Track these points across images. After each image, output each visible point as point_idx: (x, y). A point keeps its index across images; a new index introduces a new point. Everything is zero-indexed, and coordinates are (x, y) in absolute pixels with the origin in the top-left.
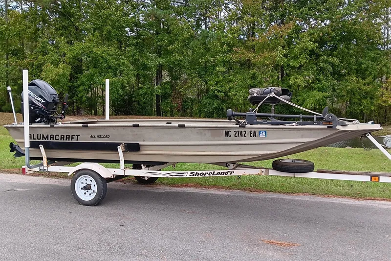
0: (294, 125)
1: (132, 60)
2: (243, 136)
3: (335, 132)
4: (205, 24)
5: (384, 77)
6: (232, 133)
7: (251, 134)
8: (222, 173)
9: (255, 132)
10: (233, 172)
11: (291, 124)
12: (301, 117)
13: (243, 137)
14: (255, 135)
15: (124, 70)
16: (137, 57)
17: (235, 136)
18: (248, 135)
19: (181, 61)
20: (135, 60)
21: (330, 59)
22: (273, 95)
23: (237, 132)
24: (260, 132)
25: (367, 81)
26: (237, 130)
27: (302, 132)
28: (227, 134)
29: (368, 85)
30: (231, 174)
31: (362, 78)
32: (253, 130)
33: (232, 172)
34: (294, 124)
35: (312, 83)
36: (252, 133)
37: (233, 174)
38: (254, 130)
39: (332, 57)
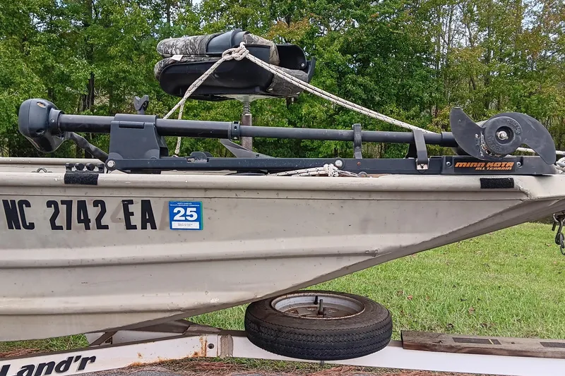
0: (330, 175)
1: (39, 66)
2: (93, 224)
3: (510, 205)
4: (168, 14)
5: (434, 108)
6: (38, 213)
7: (128, 214)
8: (41, 366)
9: (146, 206)
10: (93, 359)
11: (313, 171)
12: (358, 137)
13: (94, 232)
14: (148, 219)
15: (22, 83)
16: (50, 62)
17: (54, 227)
18: (114, 219)
19: (128, 72)
20: (46, 67)
21: (360, 79)
22: (240, 53)
23: (63, 208)
24: (172, 206)
25: (412, 112)
26: (58, 196)
27: (364, 207)
28: (15, 216)
29: (413, 119)
30: (82, 367)
31: (404, 109)
32: (138, 197)
33: (85, 360)
34: (329, 168)
35: (334, 114)
36: (136, 209)
37: (90, 368)
38: (145, 195)
39: (362, 76)
